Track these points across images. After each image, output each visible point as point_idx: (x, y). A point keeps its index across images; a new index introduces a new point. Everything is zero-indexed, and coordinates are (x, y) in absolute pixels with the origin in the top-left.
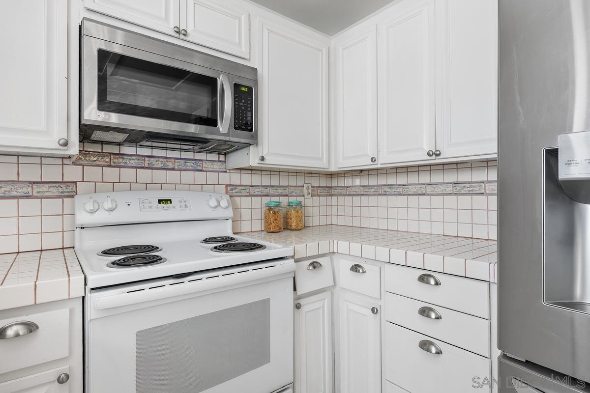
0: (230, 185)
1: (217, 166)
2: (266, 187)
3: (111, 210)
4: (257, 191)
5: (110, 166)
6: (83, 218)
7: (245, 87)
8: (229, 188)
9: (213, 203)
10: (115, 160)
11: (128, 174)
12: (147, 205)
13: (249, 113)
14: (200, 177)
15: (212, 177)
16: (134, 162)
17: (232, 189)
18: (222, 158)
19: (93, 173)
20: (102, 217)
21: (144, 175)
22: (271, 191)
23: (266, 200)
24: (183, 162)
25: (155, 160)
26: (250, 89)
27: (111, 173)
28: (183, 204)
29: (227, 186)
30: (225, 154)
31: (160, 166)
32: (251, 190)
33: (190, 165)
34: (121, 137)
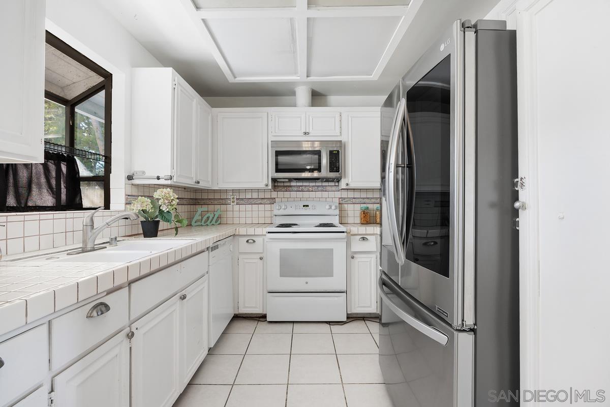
0: (341, 198)
1: (334, 188)
2: (364, 198)
3: (284, 209)
4: (357, 201)
5: (286, 191)
6: (276, 212)
7: (335, 151)
8: (340, 199)
9: (328, 207)
10: (288, 188)
11: (293, 194)
12: (298, 207)
13: (338, 163)
14: (325, 194)
15: (331, 194)
16: (295, 189)
17: (342, 200)
18: (337, 184)
19: (281, 194)
20: (282, 212)
21: (300, 194)
22: (367, 201)
23: (363, 205)
24: (316, 187)
25: (304, 187)
26: (338, 151)
27: (287, 194)
28: (314, 207)
29: (339, 198)
30: (338, 182)
31: (306, 190)
32: (354, 201)
33: (320, 188)
34: (287, 180)
